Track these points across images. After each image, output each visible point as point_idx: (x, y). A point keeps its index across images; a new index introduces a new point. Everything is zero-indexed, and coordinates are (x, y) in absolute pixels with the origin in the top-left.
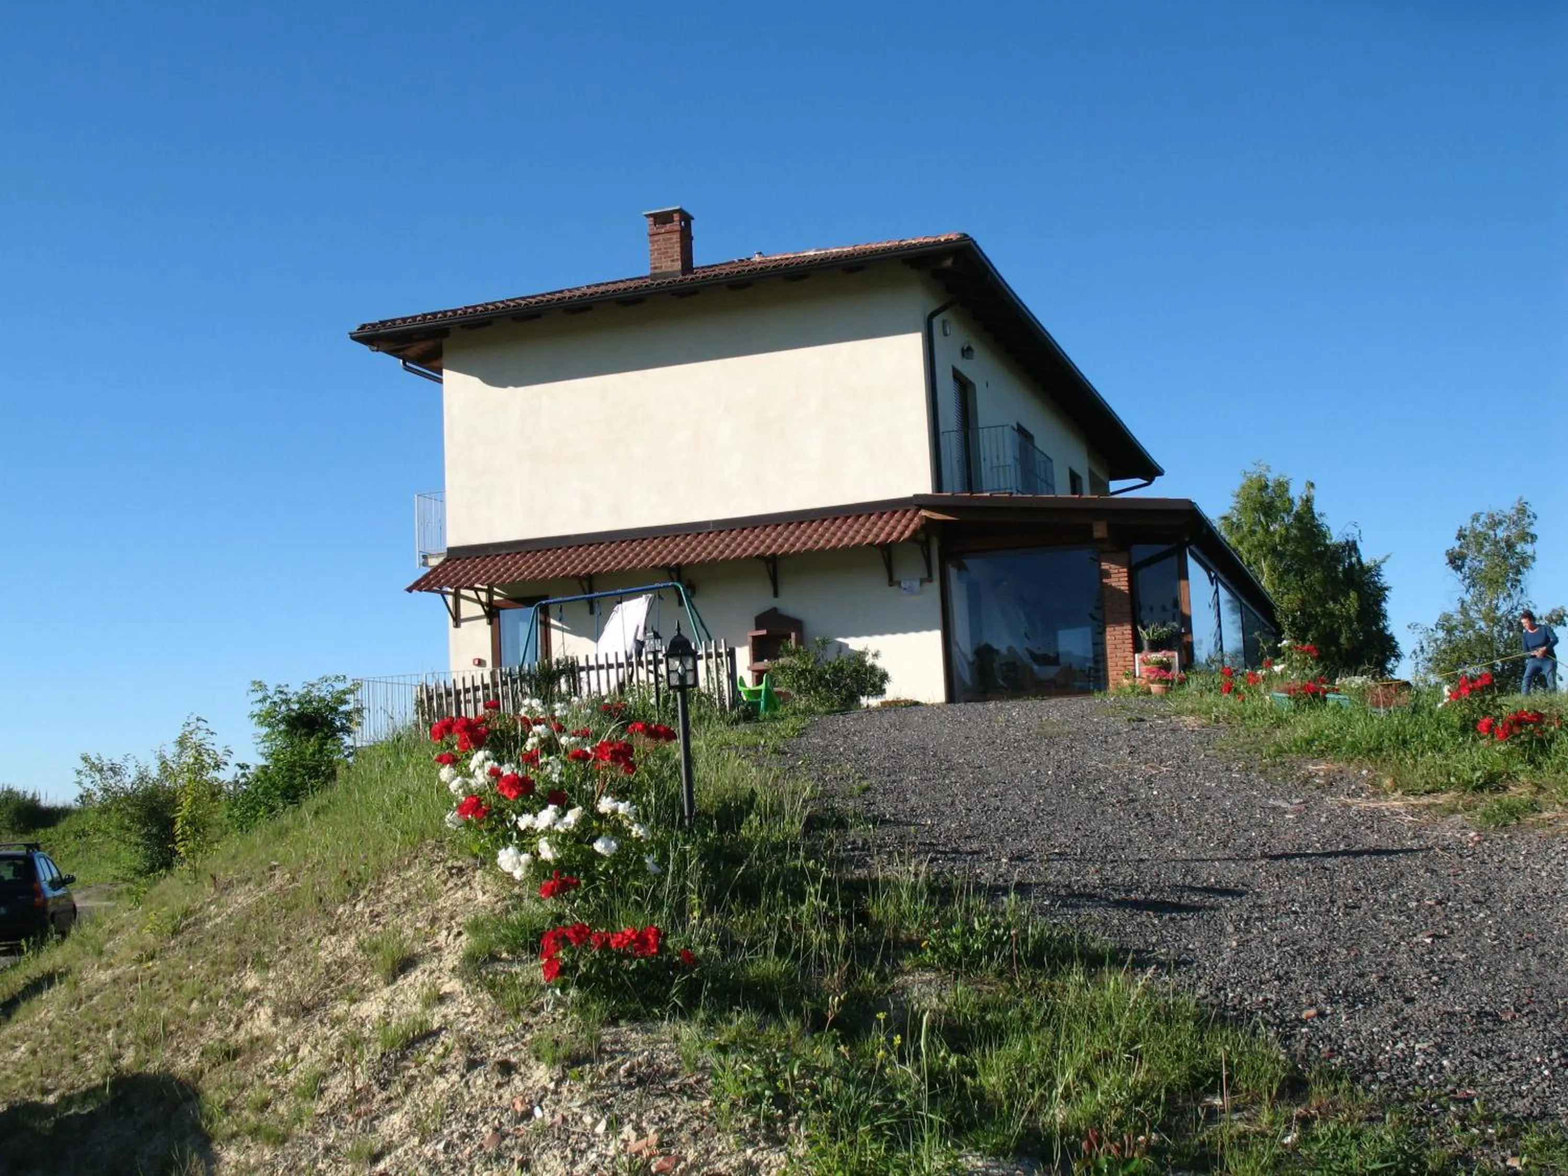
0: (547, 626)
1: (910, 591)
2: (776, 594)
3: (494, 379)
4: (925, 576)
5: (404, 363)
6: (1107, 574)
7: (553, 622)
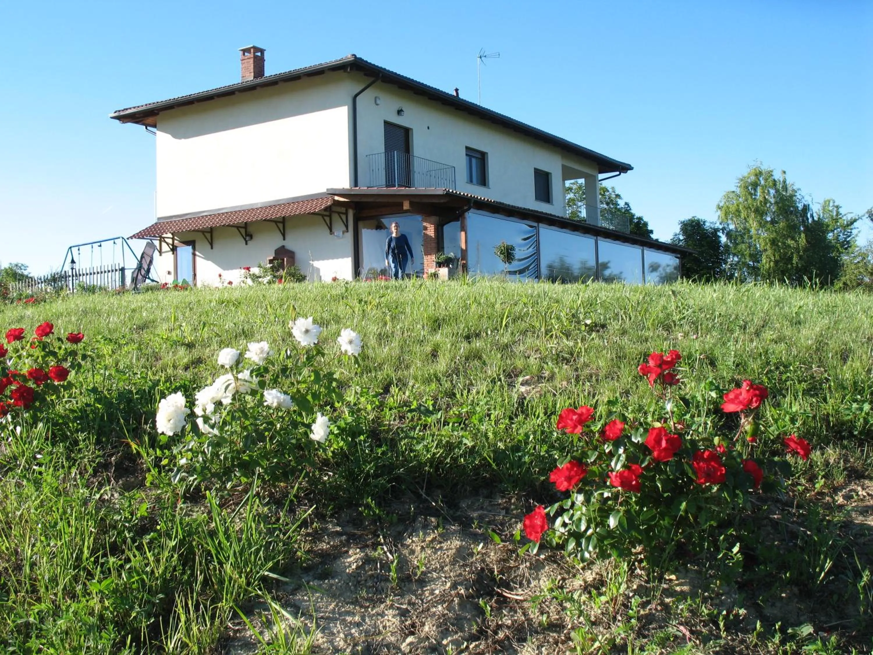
0: (194, 255)
1: (338, 236)
2: (284, 239)
3: (176, 135)
4: (345, 229)
5: (146, 128)
6: (426, 228)
7: (197, 253)
